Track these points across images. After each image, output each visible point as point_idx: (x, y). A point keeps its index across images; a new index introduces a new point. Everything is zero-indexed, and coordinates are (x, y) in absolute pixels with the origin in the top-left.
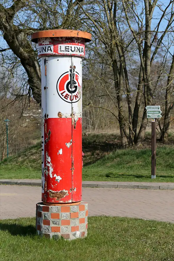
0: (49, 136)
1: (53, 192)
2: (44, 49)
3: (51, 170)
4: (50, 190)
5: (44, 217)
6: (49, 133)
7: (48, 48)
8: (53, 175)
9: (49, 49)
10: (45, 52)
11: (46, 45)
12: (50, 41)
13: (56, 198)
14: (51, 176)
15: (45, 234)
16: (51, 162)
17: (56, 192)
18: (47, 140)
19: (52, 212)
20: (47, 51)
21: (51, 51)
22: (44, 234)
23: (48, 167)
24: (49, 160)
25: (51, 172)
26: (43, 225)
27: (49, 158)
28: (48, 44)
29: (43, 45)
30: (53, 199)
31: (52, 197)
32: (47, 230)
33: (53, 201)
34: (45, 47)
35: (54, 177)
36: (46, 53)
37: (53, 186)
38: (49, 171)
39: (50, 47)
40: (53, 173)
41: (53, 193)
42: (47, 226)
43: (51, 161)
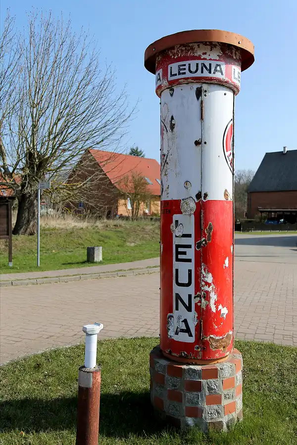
0: (209, 234)
1: (217, 338)
2: (206, 68)
3: (214, 297)
4: (211, 336)
5: (207, 390)
6: (210, 229)
7: (216, 68)
8: (217, 308)
9: (218, 68)
10: (210, 72)
11: (210, 59)
12: (220, 55)
13: (222, 349)
14: (214, 310)
15: (212, 423)
16: (213, 283)
17: (221, 337)
18: (204, 242)
19: (224, 378)
20: (214, 73)
21: (222, 74)
22: (210, 423)
23: (207, 292)
24: (210, 278)
25: (212, 302)
26: (206, 406)
27: (210, 275)
28: (216, 60)
29: (205, 59)
30: (216, 352)
31: (215, 348)
32: (216, 414)
33: (217, 355)
34: (210, 65)
35: (219, 310)
36: (212, 75)
37: (216, 327)
38: (209, 301)
39: (219, 65)
40: (217, 303)
41: (218, 341)
42: (215, 407)
43: (213, 281)
